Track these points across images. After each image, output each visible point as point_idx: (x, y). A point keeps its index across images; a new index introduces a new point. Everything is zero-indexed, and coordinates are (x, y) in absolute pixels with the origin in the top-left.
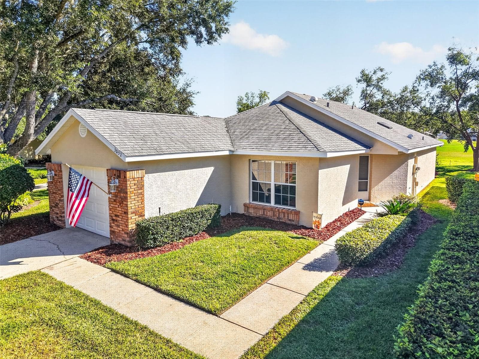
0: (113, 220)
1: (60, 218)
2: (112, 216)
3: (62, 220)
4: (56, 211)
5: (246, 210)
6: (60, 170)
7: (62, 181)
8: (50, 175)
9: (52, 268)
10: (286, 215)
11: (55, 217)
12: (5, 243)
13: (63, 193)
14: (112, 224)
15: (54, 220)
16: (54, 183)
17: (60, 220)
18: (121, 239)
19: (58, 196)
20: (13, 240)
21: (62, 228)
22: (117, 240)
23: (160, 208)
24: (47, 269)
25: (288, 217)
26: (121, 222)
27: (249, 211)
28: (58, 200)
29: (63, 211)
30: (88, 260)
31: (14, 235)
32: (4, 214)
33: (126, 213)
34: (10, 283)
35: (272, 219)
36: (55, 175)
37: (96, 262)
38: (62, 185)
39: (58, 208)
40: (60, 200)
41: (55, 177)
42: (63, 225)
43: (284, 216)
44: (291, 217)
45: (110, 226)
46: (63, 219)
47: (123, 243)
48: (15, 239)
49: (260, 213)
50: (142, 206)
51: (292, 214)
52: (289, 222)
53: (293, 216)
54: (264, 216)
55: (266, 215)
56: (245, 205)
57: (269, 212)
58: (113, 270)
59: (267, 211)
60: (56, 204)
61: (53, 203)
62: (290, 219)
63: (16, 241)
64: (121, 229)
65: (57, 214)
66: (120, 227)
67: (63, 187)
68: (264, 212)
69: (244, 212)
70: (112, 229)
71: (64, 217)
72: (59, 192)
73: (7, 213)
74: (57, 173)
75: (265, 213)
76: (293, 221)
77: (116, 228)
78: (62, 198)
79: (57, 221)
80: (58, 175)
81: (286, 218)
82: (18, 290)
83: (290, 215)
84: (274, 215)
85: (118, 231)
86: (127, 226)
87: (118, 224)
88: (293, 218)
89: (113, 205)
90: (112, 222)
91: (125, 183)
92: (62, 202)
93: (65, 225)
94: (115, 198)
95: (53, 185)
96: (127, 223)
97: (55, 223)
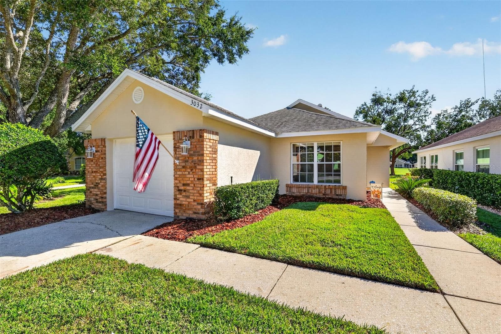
0: (180, 190)
1: (100, 200)
2: (178, 187)
3: (103, 202)
4: (95, 192)
5: (288, 190)
6: (103, 144)
7: (105, 158)
8: (91, 151)
9: (110, 249)
10: (333, 191)
11: (92, 199)
12: (27, 227)
13: (105, 170)
14: (178, 196)
15: (92, 204)
16: (94, 161)
17: (100, 202)
18: (191, 212)
19: (99, 174)
20: (38, 224)
21: (103, 211)
22: (185, 215)
23: (232, 177)
24: (102, 250)
25: (335, 192)
26: (191, 191)
27: (292, 191)
28: (98, 179)
29: (105, 191)
30: (157, 237)
31: (41, 218)
32: (26, 198)
33: (201, 179)
34: (46, 273)
35: (317, 196)
36: (96, 151)
37: (170, 238)
38: (105, 162)
39: (99, 188)
40: (101, 179)
41: (96, 154)
42: (103, 207)
43: (331, 192)
44: (338, 192)
45: (174, 199)
46: (104, 200)
47: (194, 216)
48: (42, 223)
49: (305, 191)
50: (216, 173)
51: (339, 190)
52: (337, 197)
53: (341, 190)
54: (308, 194)
55: (311, 193)
56: (287, 186)
57: (314, 190)
58: (203, 245)
59: (312, 189)
60: (95, 184)
61: (91, 183)
62: (337, 194)
63: (44, 224)
64: (192, 200)
65: (97, 195)
66: (191, 197)
67: (106, 164)
68: (308, 190)
69: (285, 193)
70: (178, 202)
71: (106, 198)
72: (101, 170)
73: (29, 198)
74: (99, 149)
75: (310, 191)
76: (341, 195)
77: (184, 199)
78: (104, 177)
79: (96, 204)
80: (100, 151)
81: (333, 193)
82: (64, 284)
83: (337, 190)
84: (319, 192)
85: (187, 203)
86: (201, 195)
87: (188, 194)
88: (341, 192)
89: (180, 173)
90: (178, 193)
91: (201, 143)
92: (104, 181)
93: (106, 208)
94: (183, 164)
95: (92, 163)
96: (201, 192)
97: (93, 206)
